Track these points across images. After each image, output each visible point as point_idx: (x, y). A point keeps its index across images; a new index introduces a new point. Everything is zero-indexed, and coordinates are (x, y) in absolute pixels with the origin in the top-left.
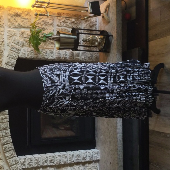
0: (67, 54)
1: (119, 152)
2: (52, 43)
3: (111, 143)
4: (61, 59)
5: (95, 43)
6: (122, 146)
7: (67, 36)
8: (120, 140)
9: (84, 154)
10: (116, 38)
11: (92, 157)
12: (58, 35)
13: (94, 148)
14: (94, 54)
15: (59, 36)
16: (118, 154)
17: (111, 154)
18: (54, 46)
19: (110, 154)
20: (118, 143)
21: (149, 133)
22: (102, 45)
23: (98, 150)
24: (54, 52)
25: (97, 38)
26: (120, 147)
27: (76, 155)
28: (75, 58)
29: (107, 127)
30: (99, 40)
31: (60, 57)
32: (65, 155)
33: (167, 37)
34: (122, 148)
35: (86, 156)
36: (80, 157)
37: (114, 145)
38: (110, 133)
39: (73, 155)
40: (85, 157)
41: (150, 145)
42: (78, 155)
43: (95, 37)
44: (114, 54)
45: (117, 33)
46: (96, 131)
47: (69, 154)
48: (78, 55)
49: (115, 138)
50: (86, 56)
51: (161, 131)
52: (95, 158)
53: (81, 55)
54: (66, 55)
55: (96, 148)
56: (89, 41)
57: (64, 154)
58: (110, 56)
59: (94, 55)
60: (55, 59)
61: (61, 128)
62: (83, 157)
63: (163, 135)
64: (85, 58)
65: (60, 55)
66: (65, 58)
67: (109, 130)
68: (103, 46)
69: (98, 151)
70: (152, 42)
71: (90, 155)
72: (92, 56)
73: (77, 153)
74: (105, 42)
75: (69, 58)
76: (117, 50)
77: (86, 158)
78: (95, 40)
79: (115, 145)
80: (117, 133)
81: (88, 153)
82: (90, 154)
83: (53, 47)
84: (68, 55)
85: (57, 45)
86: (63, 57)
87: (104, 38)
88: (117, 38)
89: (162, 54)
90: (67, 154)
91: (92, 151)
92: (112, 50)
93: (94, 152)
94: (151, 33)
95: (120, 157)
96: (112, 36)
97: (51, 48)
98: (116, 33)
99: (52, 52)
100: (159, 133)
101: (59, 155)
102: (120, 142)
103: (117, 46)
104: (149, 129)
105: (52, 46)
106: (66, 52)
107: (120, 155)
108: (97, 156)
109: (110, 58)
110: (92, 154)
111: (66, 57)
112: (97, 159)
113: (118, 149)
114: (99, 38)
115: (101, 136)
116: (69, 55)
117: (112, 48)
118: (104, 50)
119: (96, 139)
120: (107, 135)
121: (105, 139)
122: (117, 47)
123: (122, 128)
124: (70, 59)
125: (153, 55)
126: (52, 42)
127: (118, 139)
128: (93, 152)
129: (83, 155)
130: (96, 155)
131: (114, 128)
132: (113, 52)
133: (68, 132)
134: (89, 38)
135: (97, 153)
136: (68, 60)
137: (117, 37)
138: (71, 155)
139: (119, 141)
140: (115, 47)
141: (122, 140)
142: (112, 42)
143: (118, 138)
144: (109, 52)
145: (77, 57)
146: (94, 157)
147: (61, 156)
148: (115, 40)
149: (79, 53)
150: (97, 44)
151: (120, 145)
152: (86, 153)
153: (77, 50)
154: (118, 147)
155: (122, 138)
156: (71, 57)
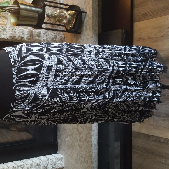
0: (24, 32)
1: (94, 159)
2: (4, 17)
3: (81, 148)
4: (16, 39)
5: (62, 20)
6: (97, 151)
7: (29, 8)
8: (94, 144)
9: (45, 161)
10: (91, 16)
11: (55, 165)
12: (15, 6)
13: (56, 152)
14: (59, 35)
15: (17, 8)
16: (92, 162)
17: (82, 162)
18: (6, 21)
19: (80, 161)
20: (93, 148)
21: (133, 136)
22: (71, 24)
23: (62, 154)
24: (7, 29)
25: (65, 15)
26: (95, 154)
27: (35, 165)
28: (34, 38)
29: (76, 127)
30: (68, 17)
31: (15, 37)
32: (21, 165)
33: (163, 17)
34: (97, 154)
35: (48, 165)
36: (40, 166)
37: (87, 150)
38: (80, 135)
39: (31, 165)
40: (46, 165)
41: (133, 150)
42: (37, 164)
43: (63, 12)
44: (87, 36)
45: (92, 8)
46: (59, 131)
47: (26, 164)
48: (39, 35)
49: (88, 141)
50: (49, 37)
51: (151, 134)
52: (59, 166)
53: (42, 35)
54: (23, 34)
55: (58, 152)
56: (55, 18)
57: (19, 165)
58: (82, 38)
59: (58, 37)
60: (8, 38)
61: (13, 129)
62: (44, 166)
63: (154, 139)
64: (48, 40)
65: (15, 34)
66: (22, 38)
67: (78, 131)
68: (73, 25)
69: (62, 156)
70: (140, 22)
71: (53, 163)
72: (56, 37)
73: (36, 161)
74: (76, 20)
75: (27, 38)
76: (93, 31)
77: (47, 167)
78: (63, 16)
79: (89, 150)
80: (92, 136)
81: (50, 160)
82: (53, 161)
83: (5, 23)
84: (25, 34)
85: (13, 20)
86: (19, 37)
87: (75, 14)
88: (93, 16)
89: (154, 38)
90: (24, 164)
91: (54, 157)
92: (84, 30)
93: (58, 158)
94: (138, 12)
95: (95, 166)
96: (86, 13)
97: (3, 23)
98: (91, 10)
99: (5, 29)
100: (148, 137)
101: (13, 167)
102: (95, 147)
103: (93, 26)
104: (133, 130)
105: (4, 20)
106: (23, 31)
107: (95, 163)
108: (61, 163)
109: (81, 40)
110: (55, 161)
111: (23, 36)
112: (61, 166)
113: (92, 156)
114: (69, 14)
115: (67, 138)
116: (27, 35)
117: (84, 28)
118: (73, 30)
119: (59, 141)
120: (76, 137)
121: (73, 142)
122: (93, 28)
123: (97, 129)
124: (29, 39)
125: (140, 39)
126: (4, 15)
127: (93, 143)
128: (56, 159)
129: (44, 163)
130: (59, 162)
131: (87, 130)
132: (86, 33)
133: (22, 133)
134: (56, 14)
135: (61, 159)
136: (25, 40)
137: (93, 14)
138: (29, 165)
139: (93, 146)
140: (90, 27)
141: (97, 144)
142: (85, 21)
143: (93, 141)
144: (80, 33)
145: (37, 38)
146: (56, 165)
147: (15, 167)
148: (89, 18)
149: (40, 33)
150: (65, 21)
151: (95, 151)
152: (48, 160)
153: (41, 28)
154: (93, 153)
155: (97, 141)
156: (30, 38)
